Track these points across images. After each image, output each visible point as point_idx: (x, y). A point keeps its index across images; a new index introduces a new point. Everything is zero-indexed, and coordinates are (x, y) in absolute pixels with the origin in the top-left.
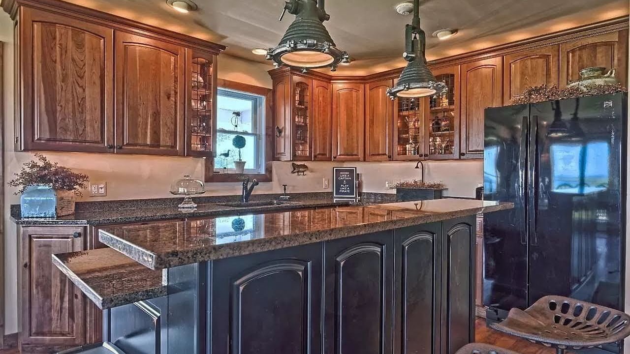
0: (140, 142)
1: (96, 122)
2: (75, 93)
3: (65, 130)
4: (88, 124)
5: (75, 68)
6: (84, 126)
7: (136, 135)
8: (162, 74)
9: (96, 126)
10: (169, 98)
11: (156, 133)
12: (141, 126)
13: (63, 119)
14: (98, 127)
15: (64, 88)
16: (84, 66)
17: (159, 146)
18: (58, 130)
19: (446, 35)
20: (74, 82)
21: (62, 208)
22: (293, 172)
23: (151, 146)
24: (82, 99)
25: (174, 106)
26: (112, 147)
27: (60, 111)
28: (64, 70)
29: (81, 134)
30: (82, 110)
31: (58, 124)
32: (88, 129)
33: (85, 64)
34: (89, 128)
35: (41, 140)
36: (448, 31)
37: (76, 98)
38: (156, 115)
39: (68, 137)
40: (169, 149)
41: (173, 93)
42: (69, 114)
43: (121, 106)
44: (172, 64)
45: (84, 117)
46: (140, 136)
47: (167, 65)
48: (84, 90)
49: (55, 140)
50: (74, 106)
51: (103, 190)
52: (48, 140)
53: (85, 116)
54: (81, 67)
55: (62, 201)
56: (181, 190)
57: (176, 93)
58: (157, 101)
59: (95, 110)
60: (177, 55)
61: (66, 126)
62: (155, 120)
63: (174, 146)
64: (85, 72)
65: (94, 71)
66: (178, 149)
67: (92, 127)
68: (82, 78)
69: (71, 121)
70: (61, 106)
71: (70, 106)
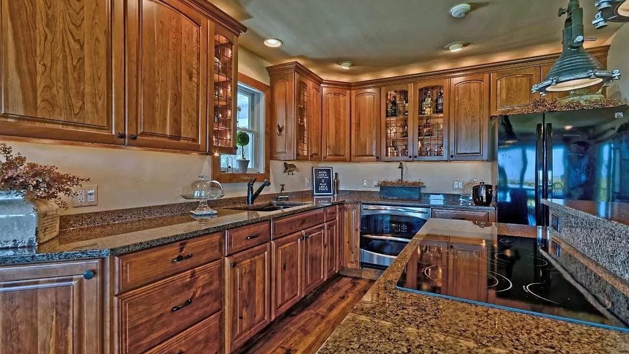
0: (158, 131)
1: (100, 98)
2: (67, 50)
3: (51, 103)
4: (88, 98)
5: (68, 9)
6: (81, 103)
7: (154, 123)
8: (183, 47)
9: (100, 103)
10: (191, 78)
11: (176, 121)
12: (159, 110)
13: (48, 87)
14: (103, 106)
15: (49, 37)
16: (81, 9)
17: (178, 138)
18: (39, 103)
19: (458, 48)
20: (65, 30)
21: (45, 229)
22: (285, 172)
23: (171, 137)
24: (79, 60)
25: (196, 89)
26: (123, 136)
27: (43, 73)
28: (49, 8)
29: (78, 114)
30: (79, 77)
31: (39, 93)
32: (88, 107)
33: (83, 7)
34: (89, 105)
35: (7, 117)
36: (460, 43)
37: (69, 58)
38: (177, 98)
39: (56, 117)
40: (190, 142)
41: (195, 71)
42: (58, 81)
43: (134, 80)
44: (195, 36)
45: (82, 88)
46: (158, 122)
47: (190, 35)
48: (82, 47)
49: (34, 120)
50: (65, 68)
51: (93, 196)
52: (21, 118)
53: (84, 86)
54: (77, 11)
55: (46, 218)
56: (197, 194)
57: (198, 73)
58: (177, 79)
59: (99, 79)
60: (200, 26)
61: (52, 98)
62: (175, 104)
63: (195, 140)
64: (83, 19)
65: (97, 21)
66: (200, 143)
67: (95, 104)
68: (78, 27)
69: (61, 91)
70: (44, 65)
71: (59, 67)
